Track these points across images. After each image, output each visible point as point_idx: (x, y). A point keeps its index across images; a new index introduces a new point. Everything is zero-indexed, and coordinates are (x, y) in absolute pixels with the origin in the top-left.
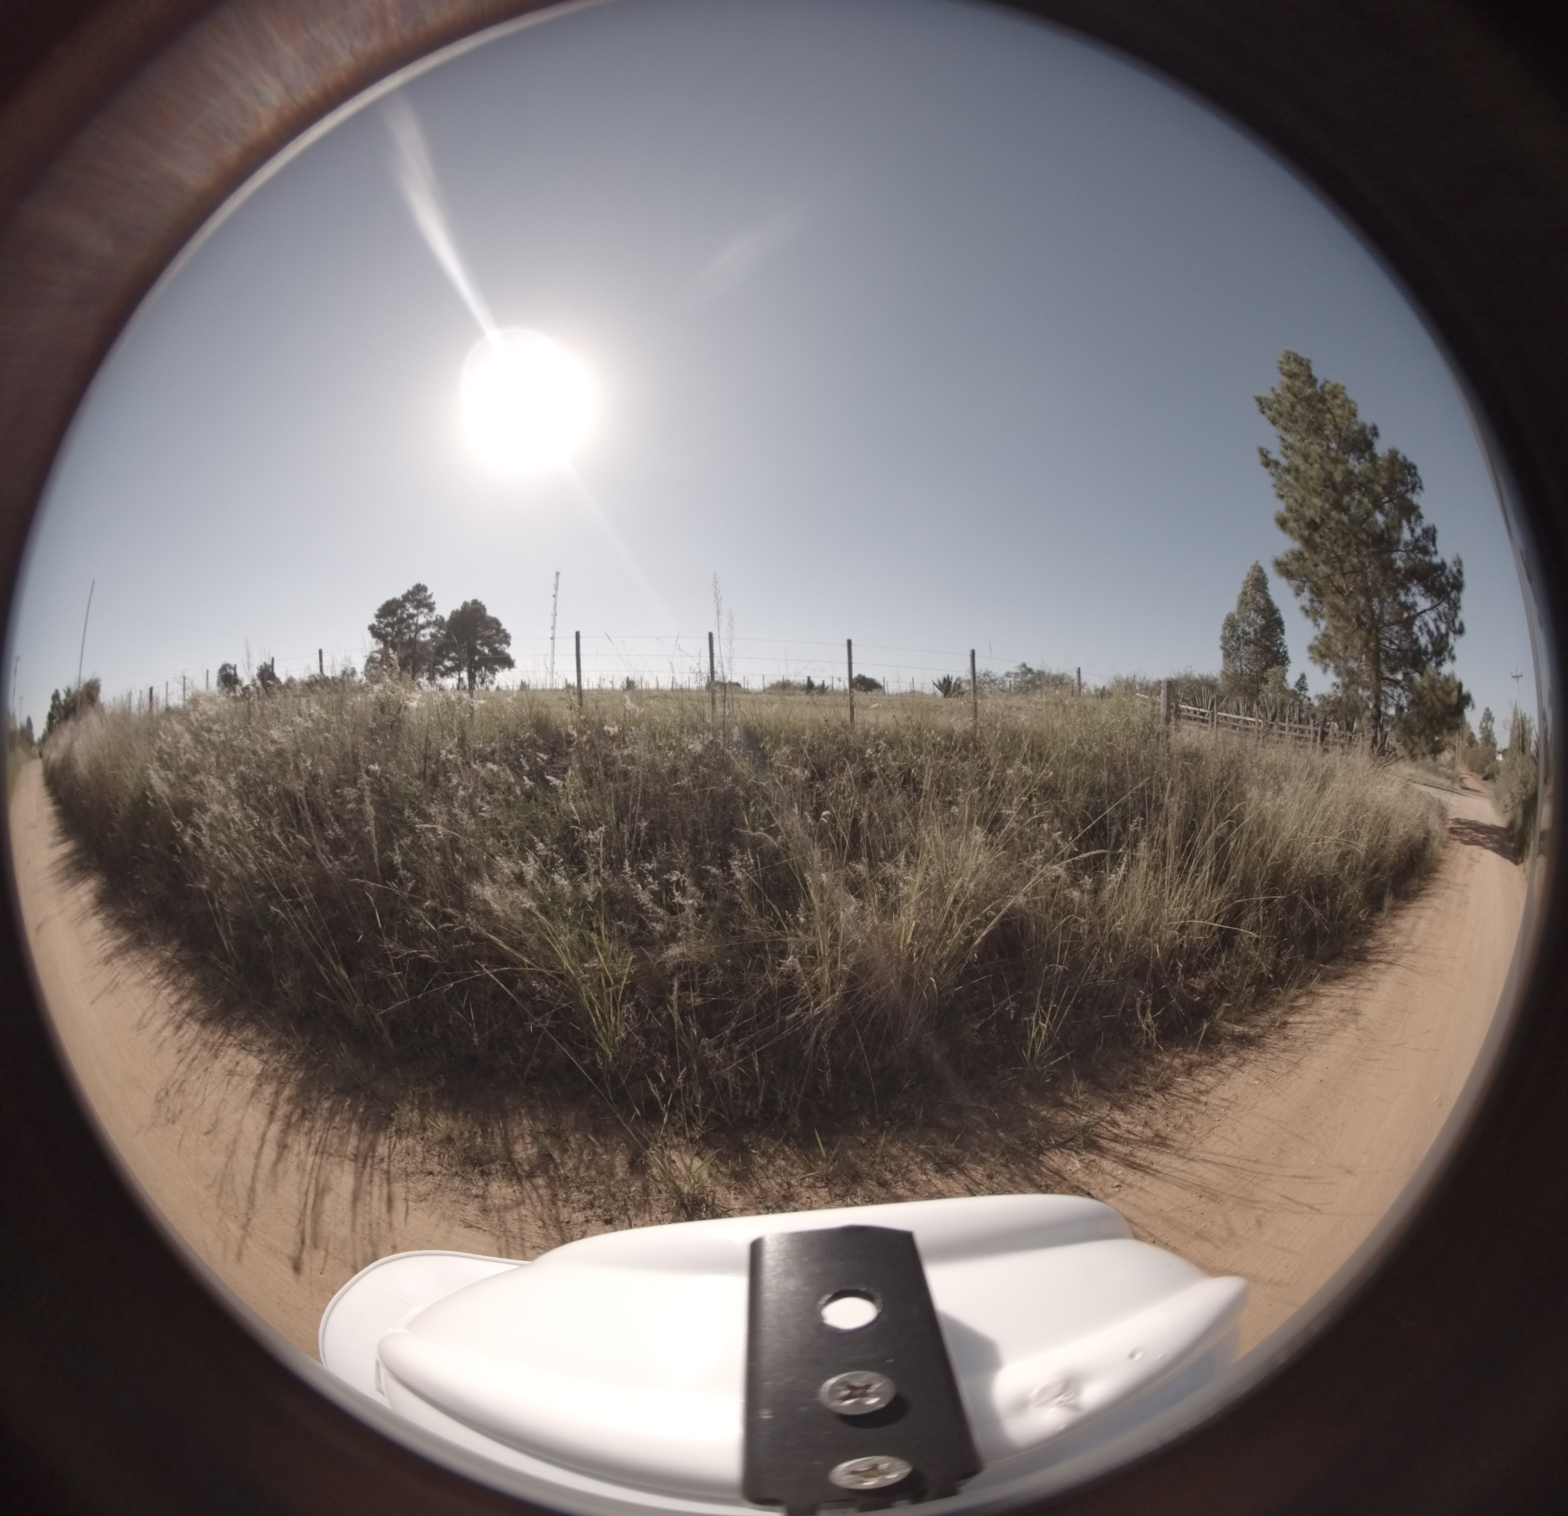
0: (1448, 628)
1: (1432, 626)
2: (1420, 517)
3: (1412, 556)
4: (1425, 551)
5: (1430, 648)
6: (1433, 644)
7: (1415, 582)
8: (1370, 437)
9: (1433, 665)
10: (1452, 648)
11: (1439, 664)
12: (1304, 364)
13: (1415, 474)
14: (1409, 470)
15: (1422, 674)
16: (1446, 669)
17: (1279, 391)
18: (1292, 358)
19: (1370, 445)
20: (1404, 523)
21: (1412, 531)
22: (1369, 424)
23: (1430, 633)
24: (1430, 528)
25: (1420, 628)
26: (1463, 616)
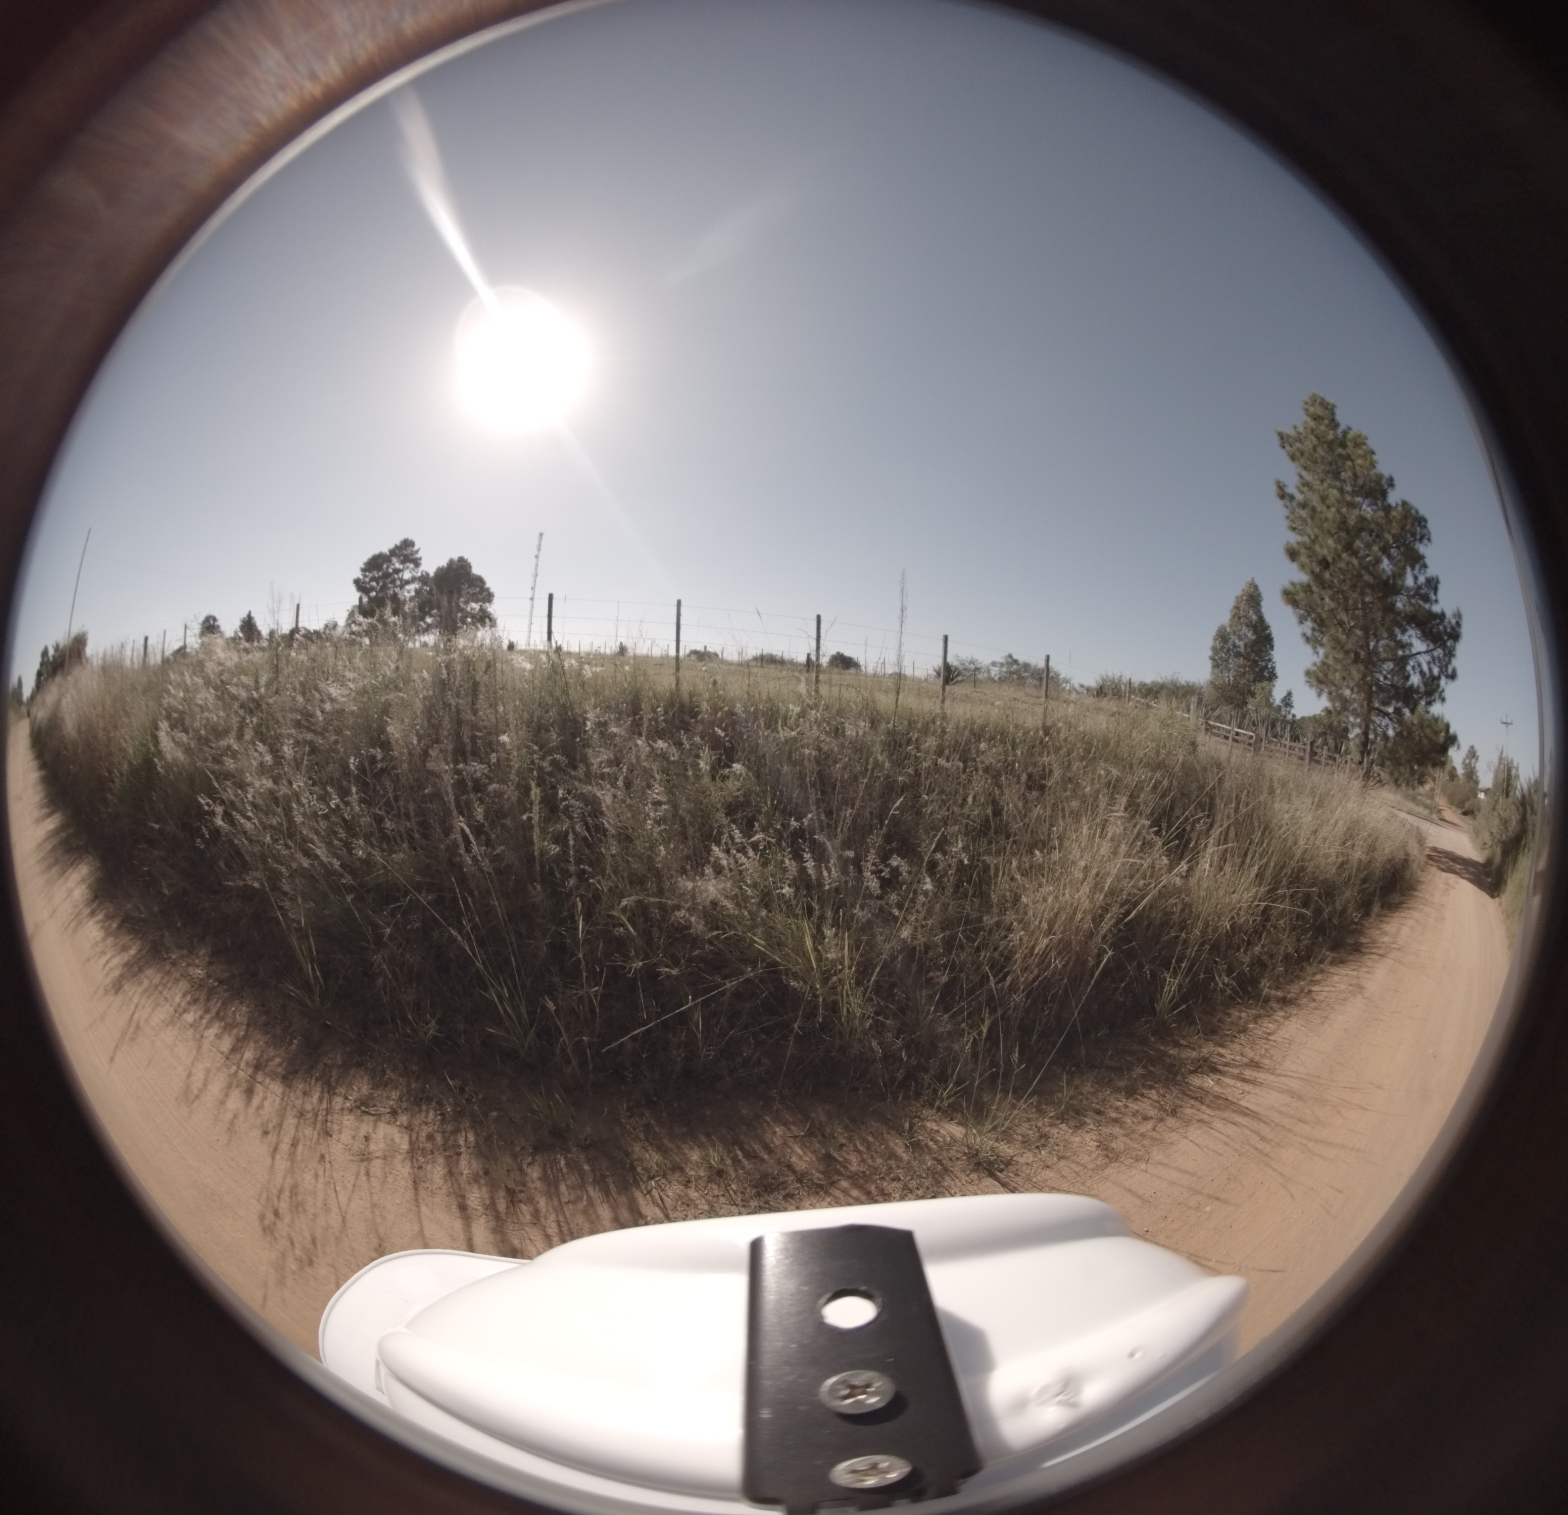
0: (1441, 672)
1: (1425, 668)
2: (1425, 566)
3: (1413, 601)
4: (1426, 599)
5: (1422, 689)
6: (1425, 684)
7: (1413, 625)
8: (1385, 487)
9: (1423, 703)
10: (1443, 691)
11: (1429, 703)
12: (1330, 409)
13: (1425, 527)
14: (1420, 523)
15: (1412, 711)
16: (1436, 709)
17: (1301, 429)
18: (1318, 401)
19: (1384, 494)
20: (1409, 569)
21: (1416, 578)
22: (1386, 474)
23: (1422, 673)
24: (1433, 579)
25: (1413, 668)
26: (1457, 663)
